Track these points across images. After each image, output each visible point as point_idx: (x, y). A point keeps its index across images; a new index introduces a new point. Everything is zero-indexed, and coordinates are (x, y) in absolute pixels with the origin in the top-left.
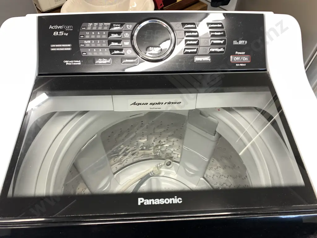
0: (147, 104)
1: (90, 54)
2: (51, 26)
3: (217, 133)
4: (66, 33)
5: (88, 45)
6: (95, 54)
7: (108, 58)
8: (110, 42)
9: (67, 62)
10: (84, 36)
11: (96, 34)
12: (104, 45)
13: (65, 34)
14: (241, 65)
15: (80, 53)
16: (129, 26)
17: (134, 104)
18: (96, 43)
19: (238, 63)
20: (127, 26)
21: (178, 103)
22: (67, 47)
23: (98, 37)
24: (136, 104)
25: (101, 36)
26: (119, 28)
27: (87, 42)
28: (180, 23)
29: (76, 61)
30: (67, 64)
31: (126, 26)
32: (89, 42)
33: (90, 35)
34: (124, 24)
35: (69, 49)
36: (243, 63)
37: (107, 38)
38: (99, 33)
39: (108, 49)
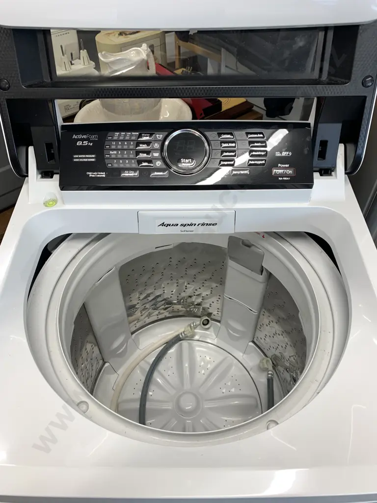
0: (178, 225)
1: (116, 166)
2: (74, 135)
3: (264, 269)
4: (91, 143)
5: (113, 156)
6: (122, 166)
7: (134, 170)
8: (138, 153)
9: (90, 174)
10: (109, 146)
11: (123, 145)
12: (131, 156)
13: (89, 144)
14: (285, 179)
15: (105, 165)
16: (160, 136)
17: (163, 224)
18: (122, 154)
19: (280, 177)
20: (158, 136)
21: (213, 225)
22: (91, 158)
23: (125, 147)
24: (165, 225)
25: (129, 147)
26: (148, 138)
27: (112, 153)
28: (216, 133)
29: (100, 173)
30: (90, 176)
31: (155, 136)
32: (115, 152)
33: (117, 145)
34: (154, 134)
35: (93, 160)
36: (287, 177)
37: (135, 149)
38: (126, 143)
39: (136, 160)
